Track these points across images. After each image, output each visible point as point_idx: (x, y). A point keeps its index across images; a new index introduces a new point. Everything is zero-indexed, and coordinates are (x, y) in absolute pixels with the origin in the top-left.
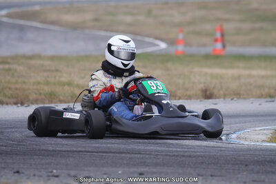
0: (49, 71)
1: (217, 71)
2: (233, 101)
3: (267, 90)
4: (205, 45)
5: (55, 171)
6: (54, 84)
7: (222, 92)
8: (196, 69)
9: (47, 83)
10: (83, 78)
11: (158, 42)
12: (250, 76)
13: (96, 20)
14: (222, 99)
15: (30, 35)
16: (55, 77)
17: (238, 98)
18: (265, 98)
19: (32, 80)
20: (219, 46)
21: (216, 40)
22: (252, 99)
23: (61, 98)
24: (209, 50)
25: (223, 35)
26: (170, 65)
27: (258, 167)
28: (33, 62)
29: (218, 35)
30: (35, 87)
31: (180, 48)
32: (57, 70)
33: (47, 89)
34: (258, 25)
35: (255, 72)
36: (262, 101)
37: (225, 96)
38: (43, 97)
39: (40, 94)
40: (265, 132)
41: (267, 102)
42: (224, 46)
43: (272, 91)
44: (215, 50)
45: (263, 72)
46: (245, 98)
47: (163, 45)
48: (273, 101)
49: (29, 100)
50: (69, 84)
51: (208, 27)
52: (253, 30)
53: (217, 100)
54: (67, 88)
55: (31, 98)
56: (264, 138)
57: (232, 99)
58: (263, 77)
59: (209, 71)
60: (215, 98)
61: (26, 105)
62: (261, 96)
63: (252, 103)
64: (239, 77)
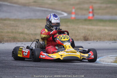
0: (13, 26)
1: (90, 27)
2: (97, 42)
3: (113, 37)
4: (84, 15)
5: (16, 76)
6: (16, 33)
7: (92, 38)
8: (81, 26)
9: (12, 32)
10: (28, 30)
11: (63, 13)
12: (105, 30)
13: (35, 2)
14: (92, 41)
15: (4, 9)
16: (16, 29)
17: (100, 41)
18: (112, 41)
19: (6, 31)
20: (91, 15)
21: (90, 12)
22: (106, 41)
23: (19, 40)
24: (86, 17)
25: (93, 10)
26: (69, 24)
27: (109, 75)
28: (6, 22)
29: (91, 10)
30: (7, 34)
31: (73, 16)
32: (17, 26)
33: (12, 35)
34: (109, 5)
35: (107, 28)
36: (111, 42)
37: (94, 39)
38: (10, 39)
39: (9, 38)
40: (112, 58)
41: (113, 42)
42: (93, 15)
43: (115, 38)
44: (89, 17)
45: (111, 28)
46: (103, 41)
47: (65, 14)
48: (116, 42)
49: (4, 41)
50: (22, 33)
51: (86, 6)
52: (107, 8)
53: (90, 41)
54: (21, 35)
55: (5, 39)
56: (112, 60)
57: (97, 41)
58: (111, 30)
59: (86, 27)
60: (89, 41)
61: (3, 43)
62: (110, 40)
63: (106, 43)
64: (100, 30)
